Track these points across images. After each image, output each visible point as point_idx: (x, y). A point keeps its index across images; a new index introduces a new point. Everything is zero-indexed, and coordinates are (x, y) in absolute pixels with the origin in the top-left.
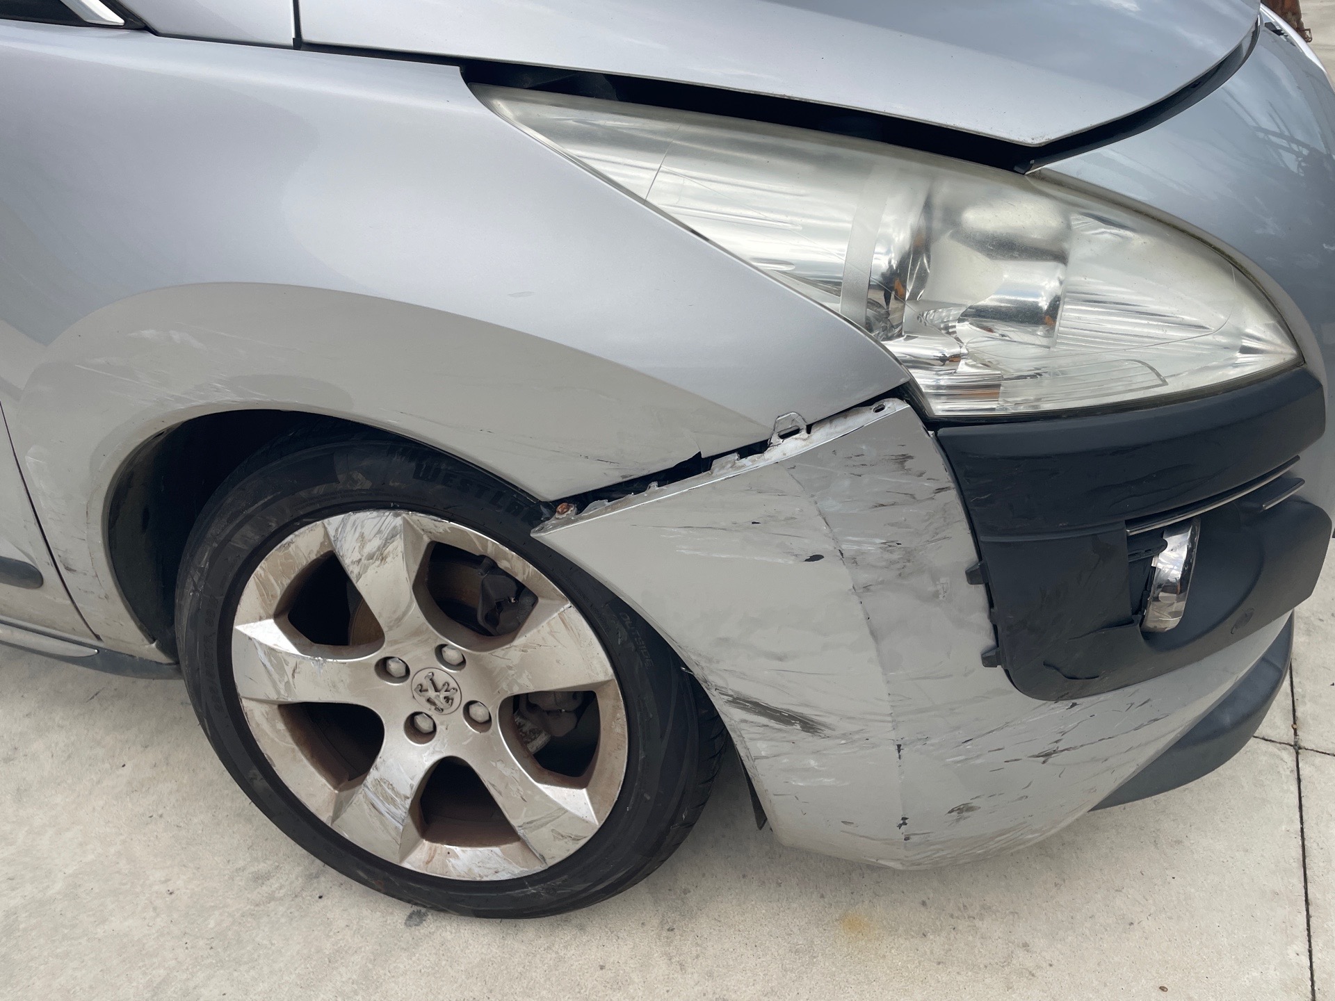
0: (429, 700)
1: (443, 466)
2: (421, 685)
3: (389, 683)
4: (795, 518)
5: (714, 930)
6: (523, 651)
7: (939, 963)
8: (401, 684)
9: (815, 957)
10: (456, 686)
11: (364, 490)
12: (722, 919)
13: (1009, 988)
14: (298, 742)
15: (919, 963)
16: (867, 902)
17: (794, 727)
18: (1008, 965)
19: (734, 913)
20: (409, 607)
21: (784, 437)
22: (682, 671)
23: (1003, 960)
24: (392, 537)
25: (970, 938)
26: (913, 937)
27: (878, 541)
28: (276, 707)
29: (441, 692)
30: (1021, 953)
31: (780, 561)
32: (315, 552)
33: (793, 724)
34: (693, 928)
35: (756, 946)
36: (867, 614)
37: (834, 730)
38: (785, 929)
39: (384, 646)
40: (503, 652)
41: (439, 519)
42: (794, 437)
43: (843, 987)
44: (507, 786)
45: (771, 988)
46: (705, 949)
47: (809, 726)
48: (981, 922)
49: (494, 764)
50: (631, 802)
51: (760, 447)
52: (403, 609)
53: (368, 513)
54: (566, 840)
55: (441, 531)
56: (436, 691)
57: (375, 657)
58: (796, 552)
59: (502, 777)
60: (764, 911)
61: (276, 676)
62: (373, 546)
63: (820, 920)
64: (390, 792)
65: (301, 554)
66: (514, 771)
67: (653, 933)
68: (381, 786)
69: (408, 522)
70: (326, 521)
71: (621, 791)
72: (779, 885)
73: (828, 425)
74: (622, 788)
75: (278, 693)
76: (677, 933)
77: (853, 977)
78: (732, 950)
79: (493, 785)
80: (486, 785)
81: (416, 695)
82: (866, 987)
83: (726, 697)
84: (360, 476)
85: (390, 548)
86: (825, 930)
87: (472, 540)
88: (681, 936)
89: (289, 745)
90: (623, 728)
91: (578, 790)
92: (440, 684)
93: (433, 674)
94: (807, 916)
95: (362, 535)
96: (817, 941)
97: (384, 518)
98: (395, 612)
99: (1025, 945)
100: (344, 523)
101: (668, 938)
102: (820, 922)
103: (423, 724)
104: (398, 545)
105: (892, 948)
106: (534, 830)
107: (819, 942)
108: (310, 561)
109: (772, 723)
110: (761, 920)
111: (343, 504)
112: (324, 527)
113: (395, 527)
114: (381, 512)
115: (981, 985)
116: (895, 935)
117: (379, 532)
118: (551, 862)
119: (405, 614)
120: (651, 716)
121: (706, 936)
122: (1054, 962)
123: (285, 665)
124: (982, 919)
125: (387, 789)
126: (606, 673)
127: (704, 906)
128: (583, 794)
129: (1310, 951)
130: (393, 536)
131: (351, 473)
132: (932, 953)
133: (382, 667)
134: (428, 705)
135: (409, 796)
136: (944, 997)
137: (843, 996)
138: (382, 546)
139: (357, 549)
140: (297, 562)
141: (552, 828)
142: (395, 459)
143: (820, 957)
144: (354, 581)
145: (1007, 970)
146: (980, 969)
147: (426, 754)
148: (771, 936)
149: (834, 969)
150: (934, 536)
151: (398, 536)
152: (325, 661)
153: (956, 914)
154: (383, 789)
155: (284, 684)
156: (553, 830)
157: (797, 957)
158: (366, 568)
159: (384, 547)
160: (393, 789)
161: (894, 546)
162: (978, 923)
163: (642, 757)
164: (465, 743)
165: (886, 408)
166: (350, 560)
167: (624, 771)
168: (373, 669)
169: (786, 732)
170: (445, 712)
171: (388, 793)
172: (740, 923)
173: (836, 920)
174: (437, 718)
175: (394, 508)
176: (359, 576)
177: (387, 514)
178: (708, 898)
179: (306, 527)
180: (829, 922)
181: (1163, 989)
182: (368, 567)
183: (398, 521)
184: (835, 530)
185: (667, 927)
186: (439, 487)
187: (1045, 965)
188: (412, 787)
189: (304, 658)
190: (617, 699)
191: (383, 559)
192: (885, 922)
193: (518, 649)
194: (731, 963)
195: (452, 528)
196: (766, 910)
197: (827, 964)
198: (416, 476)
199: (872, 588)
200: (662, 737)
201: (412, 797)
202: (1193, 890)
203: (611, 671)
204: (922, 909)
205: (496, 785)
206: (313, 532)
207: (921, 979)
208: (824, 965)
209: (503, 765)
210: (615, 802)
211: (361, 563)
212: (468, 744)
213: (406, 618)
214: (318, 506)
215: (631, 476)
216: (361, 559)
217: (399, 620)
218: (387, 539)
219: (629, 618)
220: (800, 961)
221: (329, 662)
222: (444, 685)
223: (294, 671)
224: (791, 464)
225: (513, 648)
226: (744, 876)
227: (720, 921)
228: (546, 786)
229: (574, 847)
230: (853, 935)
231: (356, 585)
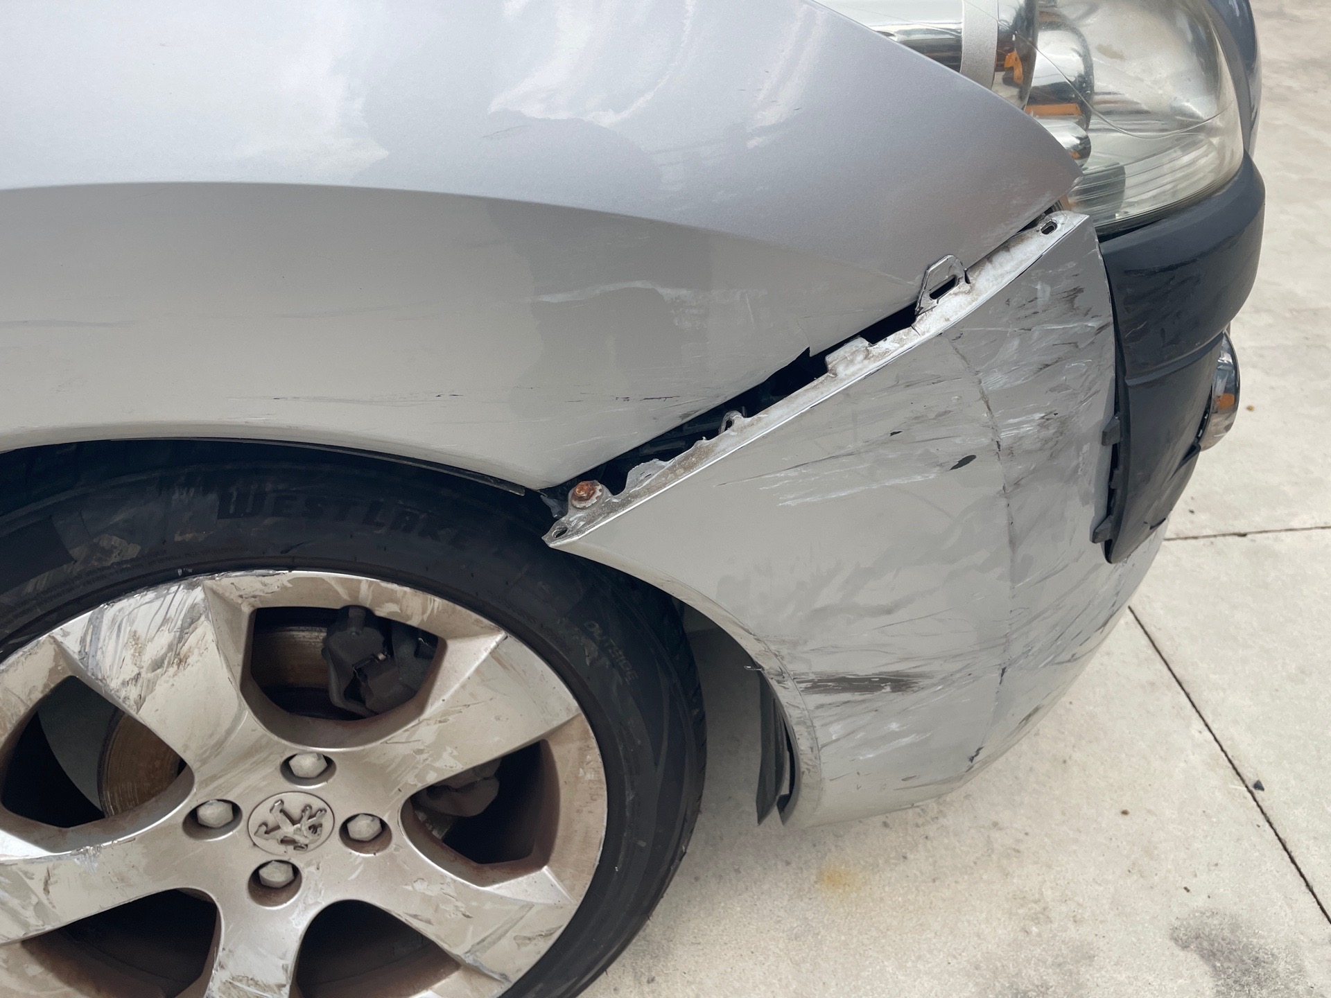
0: (284, 841)
1: (269, 487)
2: (265, 824)
3: (211, 840)
4: (950, 412)
5: (699, 956)
6: (440, 722)
7: (934, 881)
8: (231, 833)
9: (818, 934)
10: (322, 805)
11: (126, 562)
12: (701, 940)
13: (1007, 875)
14: (69, 983)
15: (917, 889)
16: (833, 849)
17: (883, 691)
18: (993, 851)
19: (709, 926)
20: (237, 719)
21: (937, 294)
22: (749, 671)
23: (985, 850)
24: (192, 623)
25: (946, 841)
26: (896, 865)
27: (1038, 416)
28: (18, 945)
29: (302, 822)
30: (995, 835)
31: (919, 478)
32: (40, 688)
33: (883, 688)
34: (674, 966)
35: (752, 953)
36: (1012, 517)
37: (932, 677)
38: (771, 918)
39: (194, 790)
40: (407, 733)
41: (271, 572)
42: (952, 291)
43: (862, 952)
44: (437, 910)
45: (795, 992)
46: (700, 983)
47: (900, 683)
48: (945, 820)
49: (409, 888)
50: (621, 858)
51: (905, 318)
52: (226, 724)
53: (137, 597)
54: (534, 942)
55: (276, 589)
56: (294, 824)
57: (181, 810)
58: (941, 461)
59: (427, 899)
60: (739, 909)
61: (14, 903)
62: (159, 644)
63: (800, 890)
64: (252, 990)
65: (14, 699)
66: (444, 886)
67: (633, 994)
68: (235, 987)
69: (215, 592)
70: (56, 632)
71: (603, 850)
72: (738, 871)
73: (988, 266)
74: (603, 847)
75: (25, 925)
76: (660, 981)
77: (867, 936)
78: (730, 970)
79: (415, 916)
80: (403, 920)
81: (257, 840)
82: (883, 941)
83: (803, 685)
84: (116, 541)
85: (192, 640)
86: (810, 899)
87: (331, 588)
88: (667, 981)
89: (58, 992)
90: (597, 772)
91: (538, 872)
92: (295, 812)
93: (282, 802)
94: (785, 892)
95: (135, 636)
96: (810, 915)
97: (169, 597)
98: (211, 735)
99: (995, 824)
100: (95, 626)
101: (653, 993)
102: (801, 893)
103: (276, 875)
104: (205, 631)
105: (884, 886)
106: (489, 948)
107: (813, 915)
108: (31, 706)
109: (857, 696)
110: (741, 920)
111: (88, 595)
112: (55, 641)
113: (193, 606)
114: (162, 589)
115: (982, 885)
116: (879, 871)
117: (165, 621)
118: (515, 978)
119: (229, 732)
120: (639, 742)
121: (693, 968)
122: (1028, 830)
123: (28, 881)
124: (945, 816)
125: (246, 988)
126: (568, 709)
127: (673, 935)
128: (545, 875)
129: (1207, 725)
130: (191, 621)
131: (95, 541)
132: (921, 872)
133: (194, 824)
134: (282, 848)
135: (284, 983)
136: (958, 914)
137: (867, 962)
138: (176, 642)
139: (128, 660)
140: (9, 714)
141: (514, 935)
142: (176, 496)
143: (823, 932)
144: (133, 712)
145: (994, 857)
146: (972, 868)
147: (295, 915)
148: (761, 932)
149: (843, 938)
150: (1087, 393)
151: (203, 618)
152: (99, 849)
153: (920, 821)
154: (242, 990)
155: (32, 908)
156: (515, 938)
157: (801, 943)
158: (151, 686)
159: (179, 642)
160: (256, 984)
161: (1051, 419)
162: (943, 821)
163: (631, 798)
164: (353, 876)
165: (1059, 226)
166: (120, 681)
167: (605, 824)
168: (180, 831)
169: (870, 700)
170: (311, 846)
171: (251, 993)
172: (722, 935)
173: (816, 882)
174: (298, 859)
175: (185, 576)
176: (140, 701)
177: (174, 588)
178: (672, 923)
179: (20, 653)
180: (809, 888)
181: (1125, 813)
182: (154, 683)
183: (198, 595)
184: (996, 415)
185: (644, 980)
186: (268, 521)
187: (1021, 836)
188: (285, 968)
189: (59, 858)
190: (586, 739)
191: (182, 661)
192: (862, 862)
193: (432, 722)
194: (737, 985)
195: (294, 581)
196: (741, 907)
197: (833, 935)
198: (223, 514)
199: (1023, 482)
200: (656, 764)
201: (290, 981)
202: (1091, 708)
203: (575, 704)
204: (887, 831)
205: (419, 913)
206: (33, 657)
207: (928, 906)
208: (832, 938)
209: (426, 883)
210: (596, 867)
211: (140, 681)
212: (358, 877)
213: (233, 737)
214: (39, 612)
215: (697, 411)
216: (139, 674)
217: (220, 744)
218: (182, 629)
219: (597, 626)
220: (806, 946)
221: (106, 847)
222: (303, 811)
223: (46, 883)
224: (953, 334)
225: (425, 723)
226: (697, 879)
227: (699, 944)
228: (496, 886)
229: (544, 946)
230: (841, 891)
231: (137, 717)
